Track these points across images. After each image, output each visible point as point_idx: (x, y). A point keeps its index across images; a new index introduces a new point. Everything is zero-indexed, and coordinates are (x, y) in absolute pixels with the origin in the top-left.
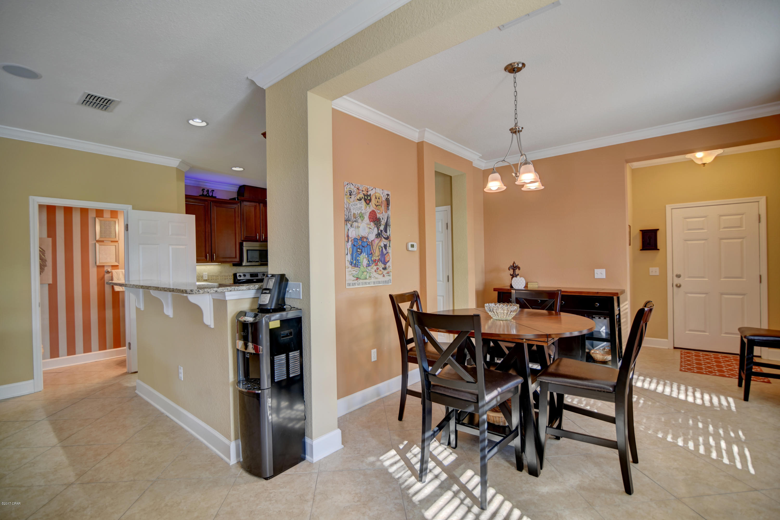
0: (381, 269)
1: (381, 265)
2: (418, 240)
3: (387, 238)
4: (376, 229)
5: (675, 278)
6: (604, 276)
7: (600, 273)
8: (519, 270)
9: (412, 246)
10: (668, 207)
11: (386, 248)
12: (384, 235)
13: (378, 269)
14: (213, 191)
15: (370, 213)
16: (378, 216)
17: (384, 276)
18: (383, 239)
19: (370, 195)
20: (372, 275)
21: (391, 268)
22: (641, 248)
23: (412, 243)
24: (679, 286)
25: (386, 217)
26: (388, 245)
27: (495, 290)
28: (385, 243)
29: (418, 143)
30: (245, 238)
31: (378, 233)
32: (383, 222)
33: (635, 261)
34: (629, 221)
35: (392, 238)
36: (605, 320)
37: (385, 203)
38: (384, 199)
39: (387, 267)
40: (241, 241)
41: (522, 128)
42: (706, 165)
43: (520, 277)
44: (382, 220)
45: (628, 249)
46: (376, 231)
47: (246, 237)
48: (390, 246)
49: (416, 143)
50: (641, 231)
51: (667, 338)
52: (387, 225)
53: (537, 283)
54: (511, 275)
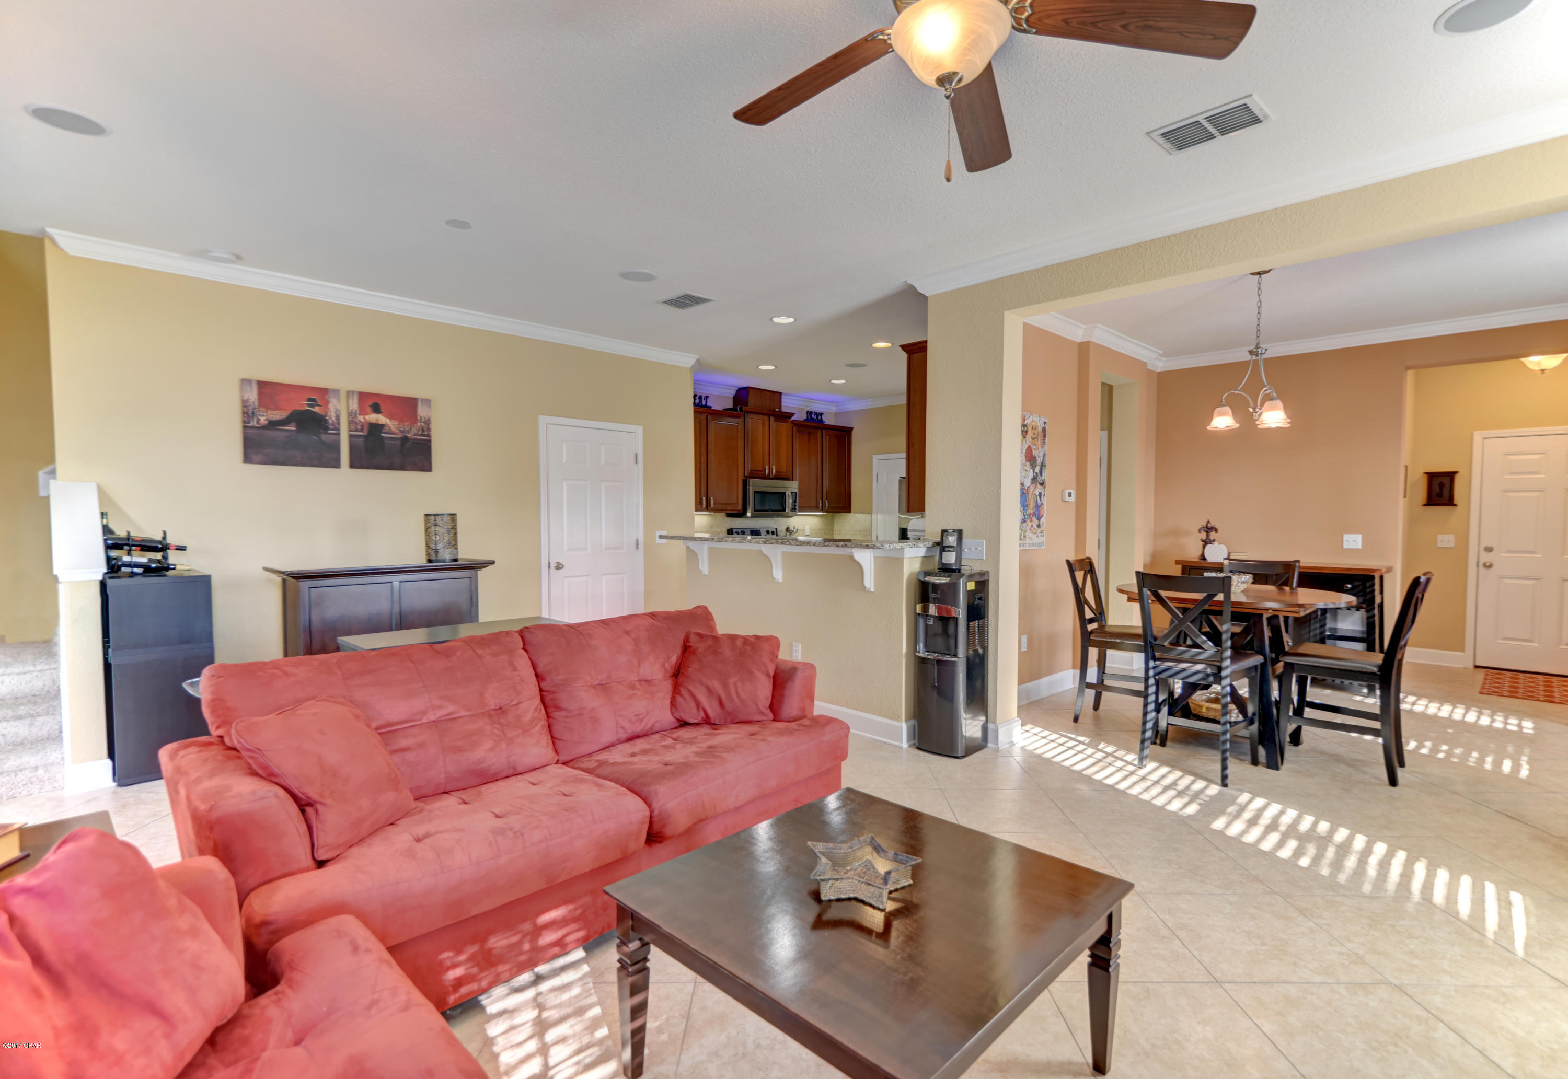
0: (1035, 526)
1: (1035, 522)
2: (1074, 486)
3: (1042, 484)
4: (1031, 470)
5: (1483, 553)
6: (1359, 546)
7: (1353, 541)
8: (1216, 533)
9: (1070, 495)
10: (1478, 436)
11: (1040, 498)
12: (1040, 480)
13: (1032, 526)
14: (707, 397)
15: (1027, 450)
16: (1034, 453)
17: (1037, 536)
18: (1039, 486)
19: (1026, 426)
20: (1027, 534)
21: (1045, 525)
22: (1425, 502)
23: (1070, 491)
24: (1489, 566)
25: (1042, 454)
26: (1043, 494)
27: (1177, 562)
28: (1040, 491)
29: (1080, 344)
30: (750, 473)
31: (1034, 476)
32: (1039, 461)
33: (1411, 522)
34: (1405, 457)
35: (1047, 484)
36: (1358, 612)
37: (1041, 434)
38: (1040, 429)
39: (1041, 524)
40: (744, 478)
41: (1266, 350)
42: (1546, 371)
43: (1219, 544)
44: (1037, 458)
45: (1401, 504)
46: (1031, 475)
47: (751, 470)
48: (1044, 495)
49: (1076, 342)
50: (1426, 473)
51: (1463, 650)
52: (1043, 465)
53: (1245, 554)
54: (1202, 541)
